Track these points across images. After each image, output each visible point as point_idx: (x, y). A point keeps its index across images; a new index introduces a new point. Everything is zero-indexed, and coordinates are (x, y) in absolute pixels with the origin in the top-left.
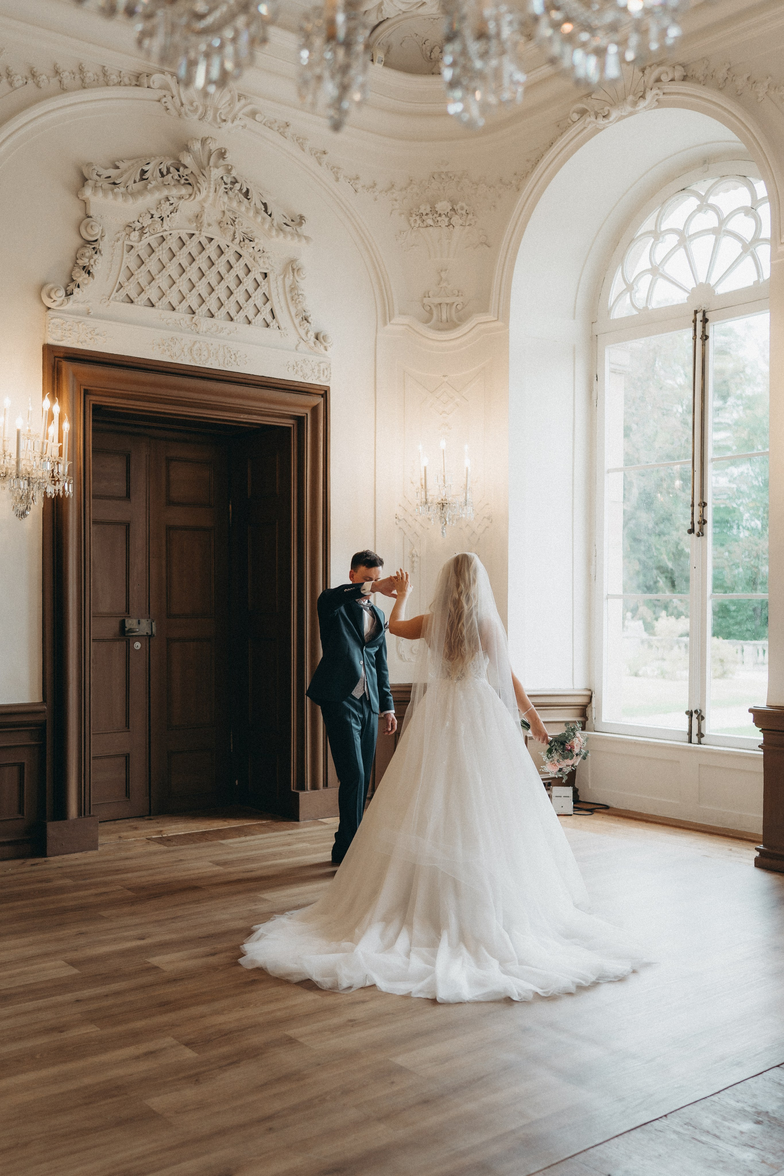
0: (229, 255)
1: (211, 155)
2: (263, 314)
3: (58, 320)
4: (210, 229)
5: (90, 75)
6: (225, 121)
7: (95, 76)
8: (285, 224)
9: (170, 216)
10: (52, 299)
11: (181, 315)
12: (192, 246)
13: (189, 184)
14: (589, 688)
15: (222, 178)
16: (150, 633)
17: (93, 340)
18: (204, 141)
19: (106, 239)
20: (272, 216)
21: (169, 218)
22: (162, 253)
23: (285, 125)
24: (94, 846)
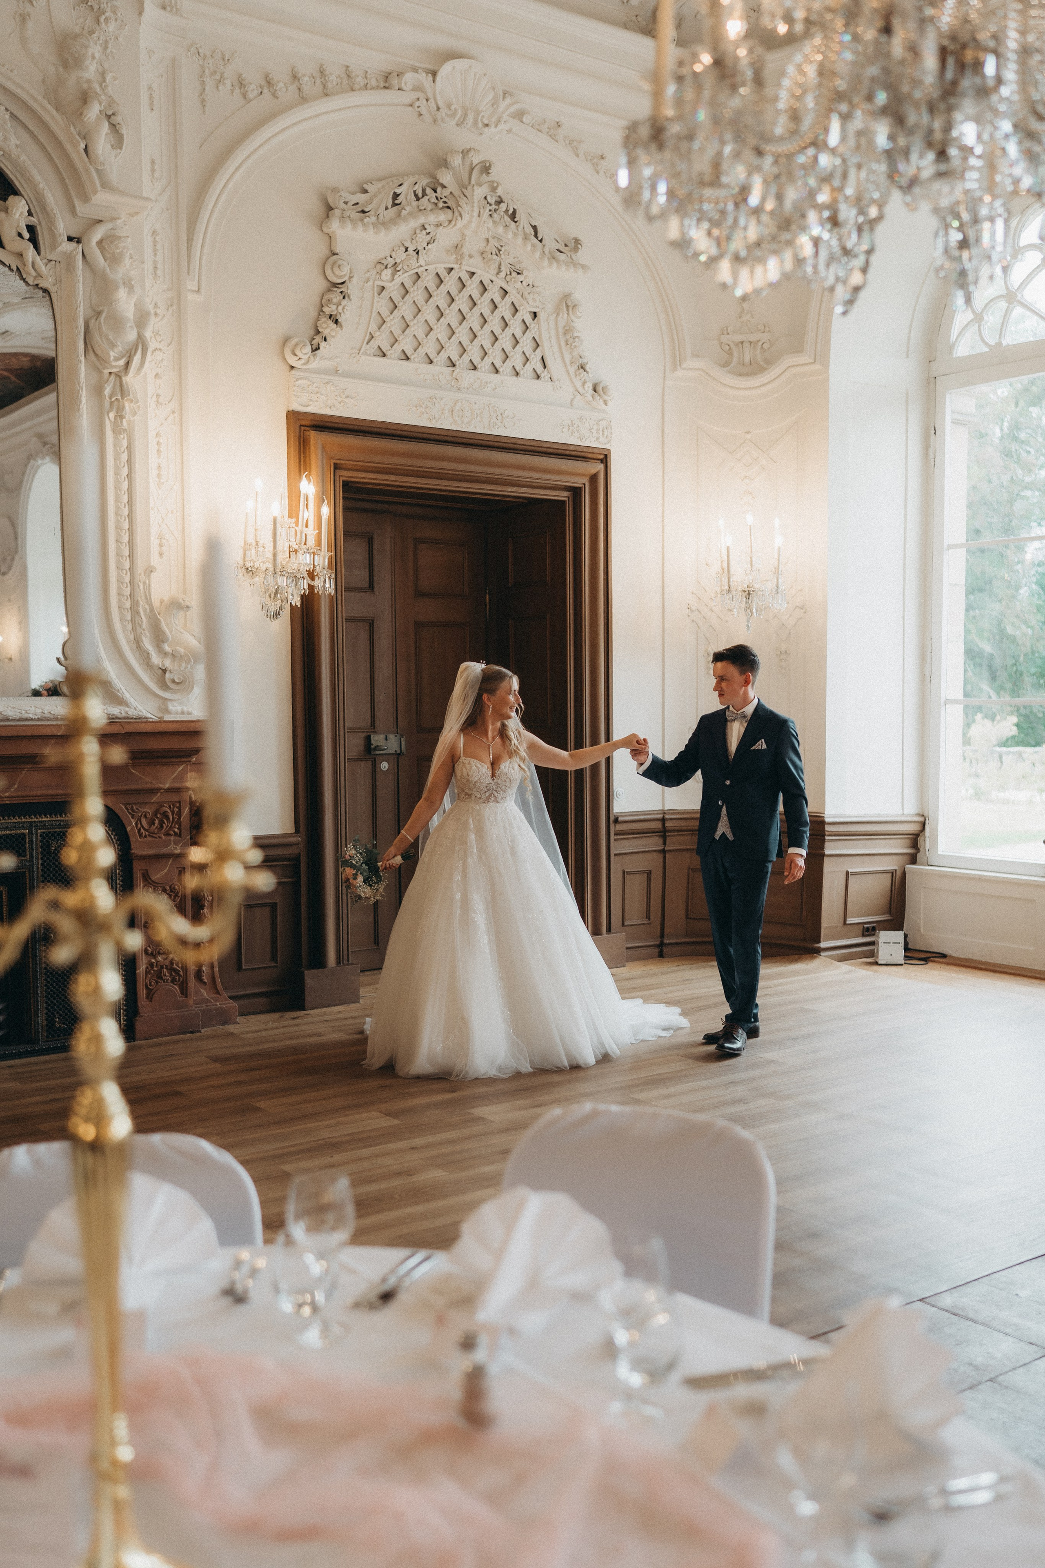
0: (494, 293)
1: (473, 169)
2: (532, 363)
3: (304, 381)
4: (472, 261)
5: (333, 79)
6: (487, 125)
7: (338, 79)
8: (558, 250)
9: (426, 248)
10: (297, 356)
11: (440, 369)
12: (451, 283)
13: (448, 207)
14: (921, 813)
15: (485, 198)
16: (399, 752)
17: (342, 404)
18: (465, 153)
19: (354, 280)
20: (543, 241)
21: (425, 251)
22: (417, 294)
23: (557, 126)
24: (355, 999)
